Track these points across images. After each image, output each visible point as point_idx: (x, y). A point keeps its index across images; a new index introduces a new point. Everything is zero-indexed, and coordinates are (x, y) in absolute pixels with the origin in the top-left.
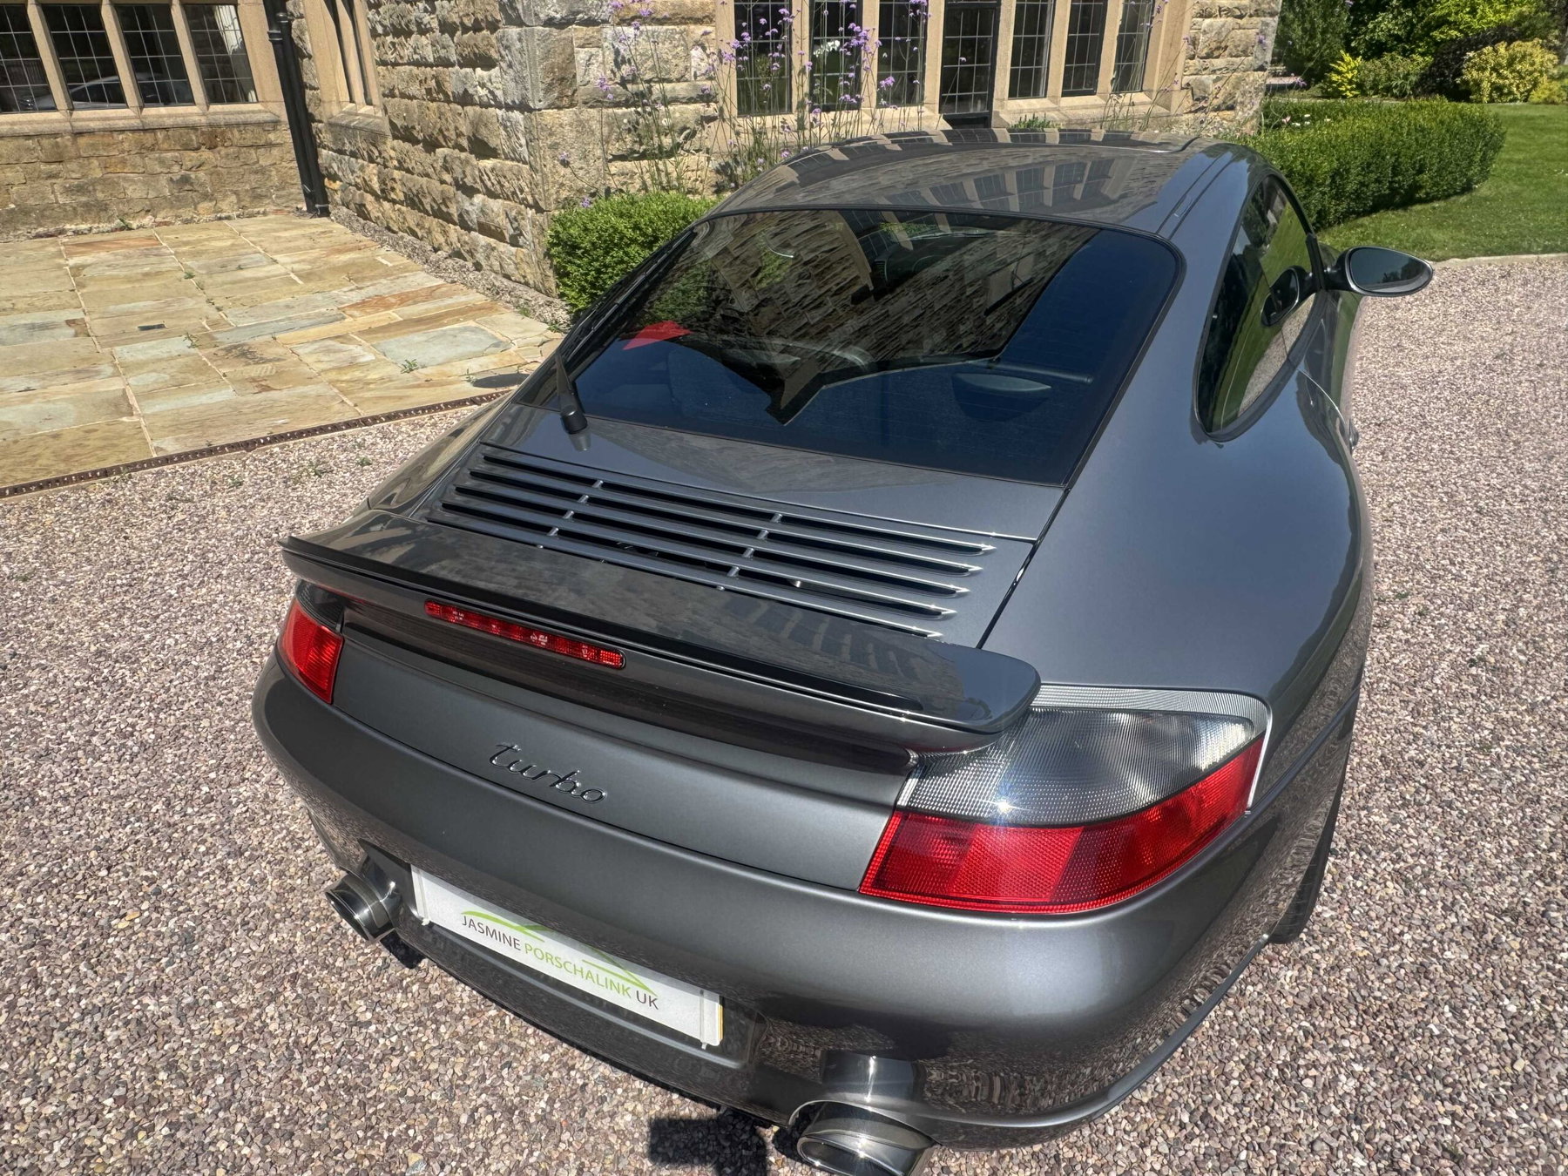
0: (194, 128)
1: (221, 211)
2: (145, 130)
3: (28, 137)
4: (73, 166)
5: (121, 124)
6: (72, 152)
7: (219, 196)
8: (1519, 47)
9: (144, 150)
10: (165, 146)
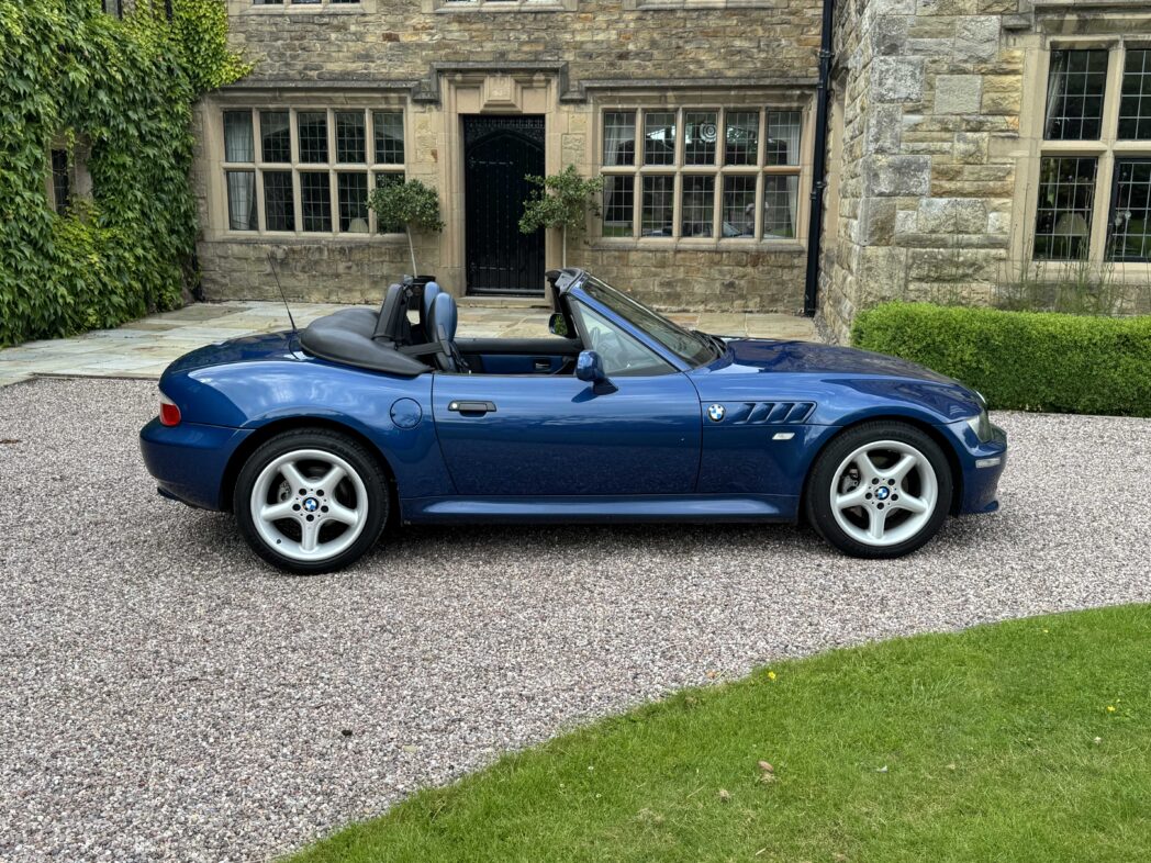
0: (747, 253)
1: (748, 307)
2: (717, 251)
3: (650, 251)
4: (669, 270)
5: (705, 247)
6: (671, 261)
7: (749, 297)
9: (713, 263)
10: (726, 263)
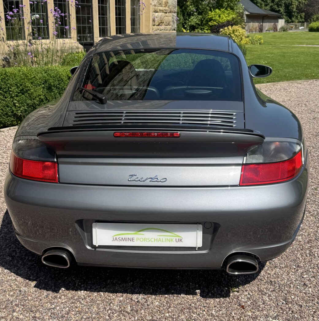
8: (235, 27)
